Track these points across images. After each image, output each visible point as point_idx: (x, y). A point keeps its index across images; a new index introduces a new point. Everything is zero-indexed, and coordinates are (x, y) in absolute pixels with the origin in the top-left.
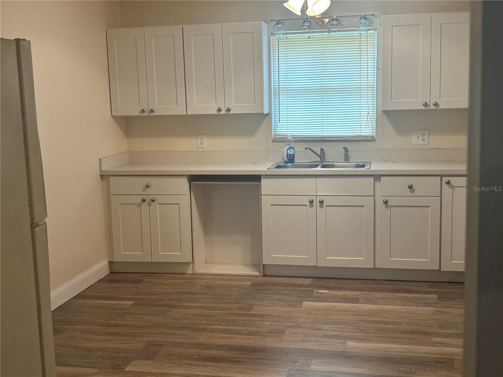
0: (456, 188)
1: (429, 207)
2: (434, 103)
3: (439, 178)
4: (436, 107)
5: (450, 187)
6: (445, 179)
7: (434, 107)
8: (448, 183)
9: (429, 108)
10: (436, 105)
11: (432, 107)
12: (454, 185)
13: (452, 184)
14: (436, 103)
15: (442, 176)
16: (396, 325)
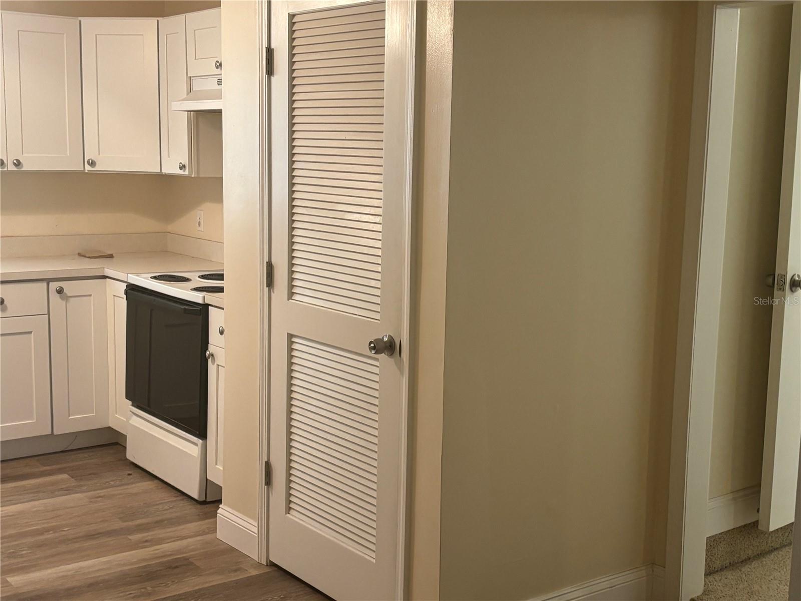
0: (72, 299)
1: (31, 332)
2: (15, 161)
3: (45, 284)
4: (18, 168)
5: (62, 299)
6: (54, 286)
7: (14, 169)
8: (60, 291)
9: (6, 169)
10: (18, 164)
11: (11, 168)
12: (69, 295)
13: (65, 293)
14: (17, 160)
15: (48, 281)
16: (54, 533)
